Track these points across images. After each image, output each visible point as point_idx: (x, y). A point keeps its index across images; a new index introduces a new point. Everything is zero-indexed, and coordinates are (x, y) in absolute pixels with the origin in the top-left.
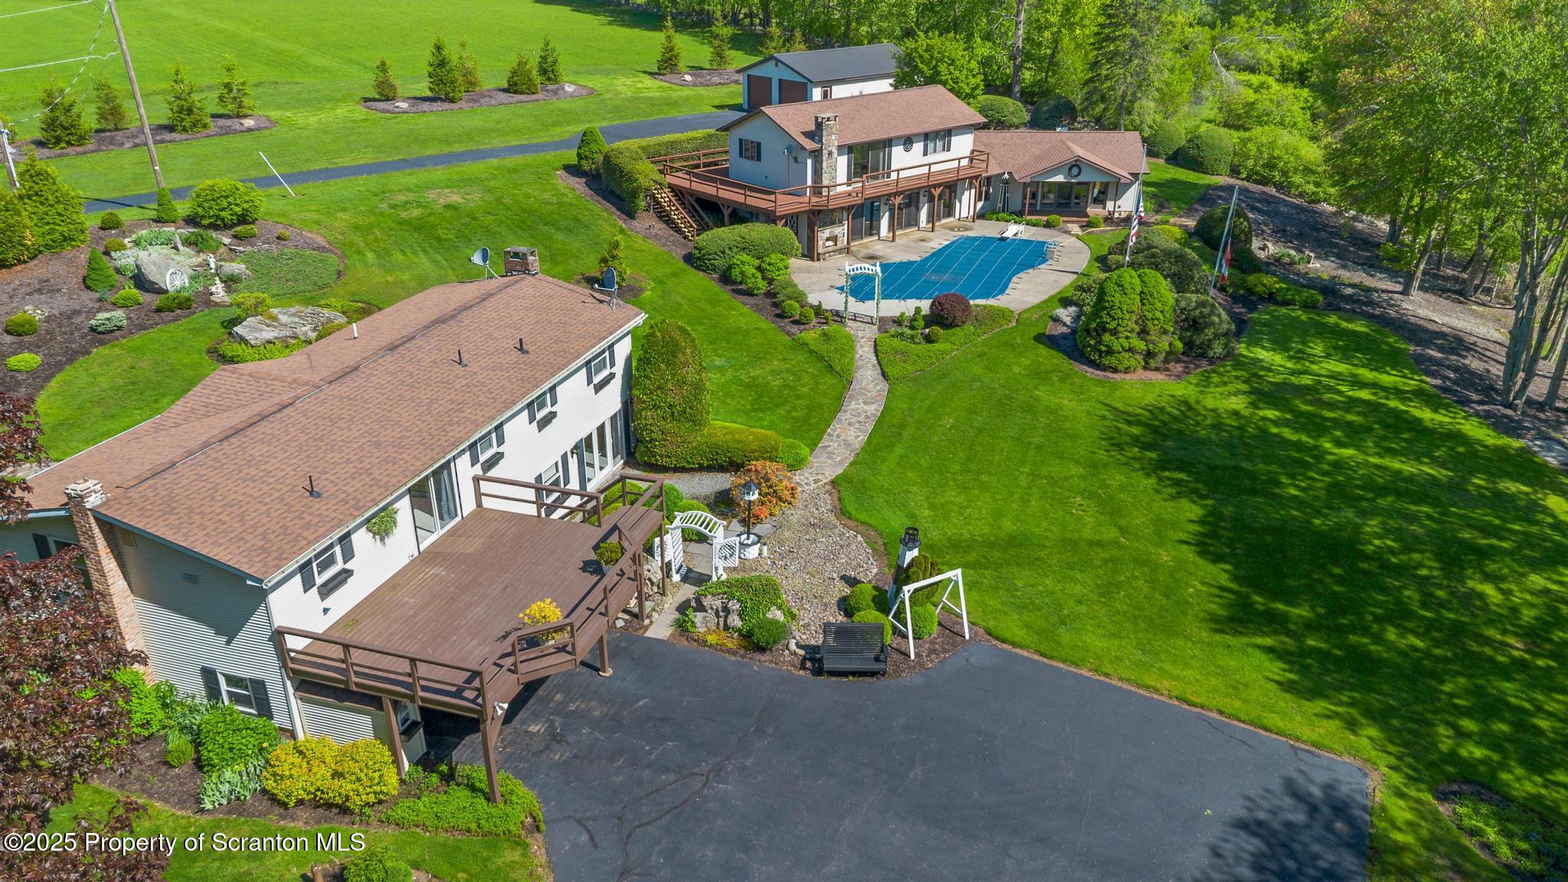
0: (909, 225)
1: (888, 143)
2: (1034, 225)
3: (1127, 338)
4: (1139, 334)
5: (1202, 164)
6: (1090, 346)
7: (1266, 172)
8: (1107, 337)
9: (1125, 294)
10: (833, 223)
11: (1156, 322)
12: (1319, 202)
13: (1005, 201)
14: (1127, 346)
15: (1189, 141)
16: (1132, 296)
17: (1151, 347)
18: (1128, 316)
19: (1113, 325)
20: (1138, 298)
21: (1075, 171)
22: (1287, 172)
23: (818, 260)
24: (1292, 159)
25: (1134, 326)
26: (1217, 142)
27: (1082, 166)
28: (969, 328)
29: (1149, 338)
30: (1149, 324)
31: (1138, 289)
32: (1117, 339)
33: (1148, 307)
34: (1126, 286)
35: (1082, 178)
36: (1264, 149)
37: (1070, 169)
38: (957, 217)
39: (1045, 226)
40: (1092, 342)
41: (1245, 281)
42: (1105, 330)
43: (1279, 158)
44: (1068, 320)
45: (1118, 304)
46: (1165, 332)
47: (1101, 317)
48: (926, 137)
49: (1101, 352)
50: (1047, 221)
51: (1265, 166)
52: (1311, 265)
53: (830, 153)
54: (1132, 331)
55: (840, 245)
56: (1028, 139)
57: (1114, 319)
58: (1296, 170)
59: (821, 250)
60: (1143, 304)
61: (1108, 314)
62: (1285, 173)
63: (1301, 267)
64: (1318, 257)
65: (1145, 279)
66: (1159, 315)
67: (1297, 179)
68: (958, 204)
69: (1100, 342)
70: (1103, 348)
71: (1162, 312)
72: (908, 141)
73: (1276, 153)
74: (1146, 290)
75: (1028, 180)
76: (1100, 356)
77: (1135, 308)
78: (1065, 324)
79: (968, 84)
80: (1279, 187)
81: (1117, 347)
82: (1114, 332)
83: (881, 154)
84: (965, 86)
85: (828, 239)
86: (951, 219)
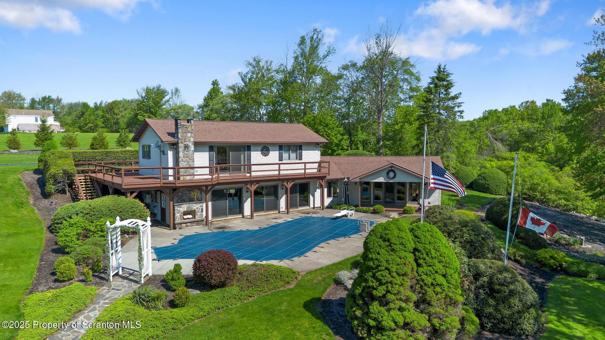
0: (269, 209)
1: (248, 147)
2: (364, 212)
3: (401, 309)
4: (417, 305)
5: (488, 188)
6: (356, 318)
7: (531, 193)
8: (375, 307)
9: (392, 250)
10: (191, 200)
11: (438, 289)
12: (570, 210)
13: (347, 197)
14: (401, 321)
15: (479, 176)
16: (403, 254)
17: (436, 321)
18: (398, 280)
19: (380, 292)
20: (411, 258)
21: (391, 175)
22: (545, 193)
23: (175, 228)
24: (546, 185)
25: (409, 293)
26: (495, 175)
27: (396, 171)
28: (233, 290)
29: (432, 310)
30: (430, 291)
31: (411, 245)
32: (389, 310)
33: (425, 269)
34: (393, 241)
35: (397, 180)
36: (527, 180)
37: (388, 173)
38: (312, 206)
39: (372, 213)
40: (359, 313)
41: (535, 255)
42: (373, 298)
43: (538, 184)
44: (349, 284)
45: (385, 264)
46: (454, 303)
47: (366, 281)
48: (281, 147)
49: (369, 328)
50: (374, 210)
51: (530, 189)
52: (583, 246)
53: (186, 147)
54: (407, 300)
55: (198, 218)
56: (365, 160)
57: (381, 284)
58: (550, 192)
59: (178, 221)
60: (419, 265)
61: (374, 276)
62: (543, 194)
63: (577, 247)
64: (587, 240)
65: (418, 233)
66: (440, 279)
67: (553, 197)
68: (311, 198)
69: (367, 314)
70: (372, 323)
71: (444, 276)
72: (265, 149)
73: (535, 181)
74: (420, 246)
75: (358, 180)
76: (369, 332)
77: (407, 269)
78: (346, 288)
79: (336, 138)
80: (541, 202)
81: (387, 322)
82: (384, 302)
83: (242, 156)
84: (335, 139)
85: (185, 213)
86: (307, 208)
